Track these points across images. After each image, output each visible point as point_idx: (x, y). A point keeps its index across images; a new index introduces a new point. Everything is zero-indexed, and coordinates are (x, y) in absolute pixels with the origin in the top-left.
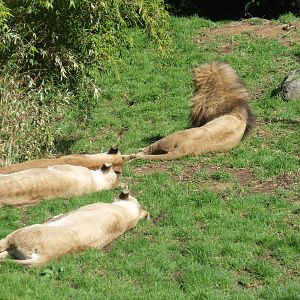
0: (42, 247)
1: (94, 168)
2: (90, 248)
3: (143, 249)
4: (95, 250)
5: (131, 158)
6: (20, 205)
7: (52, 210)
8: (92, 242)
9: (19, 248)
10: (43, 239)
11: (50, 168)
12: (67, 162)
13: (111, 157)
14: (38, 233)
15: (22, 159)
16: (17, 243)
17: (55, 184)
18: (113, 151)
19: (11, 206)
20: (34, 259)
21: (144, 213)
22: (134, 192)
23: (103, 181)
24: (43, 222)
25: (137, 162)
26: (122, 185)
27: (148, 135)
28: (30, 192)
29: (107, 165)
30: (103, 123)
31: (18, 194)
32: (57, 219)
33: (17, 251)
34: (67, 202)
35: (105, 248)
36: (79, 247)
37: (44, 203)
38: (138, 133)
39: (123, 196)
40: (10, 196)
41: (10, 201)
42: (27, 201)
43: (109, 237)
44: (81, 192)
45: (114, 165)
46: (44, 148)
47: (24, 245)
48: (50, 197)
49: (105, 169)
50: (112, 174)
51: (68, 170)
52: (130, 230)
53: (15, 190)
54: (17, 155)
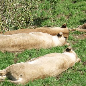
0: (25, 74)
1: (53, 34)
3: (77, 78)
4: (52, 77)
5: (73, 30)
6: (14, 52)
7: (30, 56)
9: (12, 74)
10: (25, 70)
11: (31, 34)
13: (63, 29)
14: (23, 67)
15: (16, 28)
16: (12, 72)
18: (64, 27)
19: (9, 52)
21: (78, 59)
22: (74, 48)
23: (58, 42)
24: (25, 61)
25: (76, 33)
26: (68, 44)
27: (83, 19)
28: (20, 46)
30: (59, 11)
31: (13, 46)
32: (33, 60)
33: (11, 76)
34: (38, 52)
35: (58, 77)
36: (44, 76)
37: (26, 51)
38: (78, 17)
39: (68, 50)
40: (9, 47)
42: (17, 50)
44: (46, 47)
45: (64, 34)
46: (28, 23)
48: (30, 48)
49: (59, 36)
51: (40, 35)
52: (71, 68)
53: (12, 44)
54: (14, 26)
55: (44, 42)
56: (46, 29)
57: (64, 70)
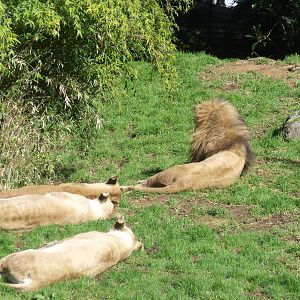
0: (35, 272)
1: (92, 197)
2: (83, 276)
3: (135, 280)
4: (88, 278)
5: (129, 189)
6: (15, 230)
7: (47, 237)
8: (85, 270)
9: (12, 272)
10: (37, 264)
11: (48, 195)
12: (65, 190)
13: (109, 187)
14: (32, 258)
15: (21, 185)
16: (11, 267)
17: (51, 211)
18: (112, 182)
19: (7, 231)
20: (27, 283)
21: (138, 244)
22: (130, 223)
23: (100, 210)
24: (38, 247)
25: (135, 194)
26: (119, 215)
27: (148, 168)
28: (27, 218)
29: (105, 195)
30: (104, 154)
31: (14, 219)
32: (52, 245)
33: (10, 275)
34: (62, 230)
35: (98, 276)
36: (72, 275)
37: (40, 229)
38: (139, 165)
39: (118, 226)
40: (6, 220)
41: (6, 225)
42: (23, 226)
43: (102, 266)
46: (44, 175)
47: (17, 269)
49: (102, 198)
50: (109, 204)
52: (124, 260)
53: (12, 215)
54: (16, 180)
55: (73, 210)
56: (79, 186)
57: (110, 264)
